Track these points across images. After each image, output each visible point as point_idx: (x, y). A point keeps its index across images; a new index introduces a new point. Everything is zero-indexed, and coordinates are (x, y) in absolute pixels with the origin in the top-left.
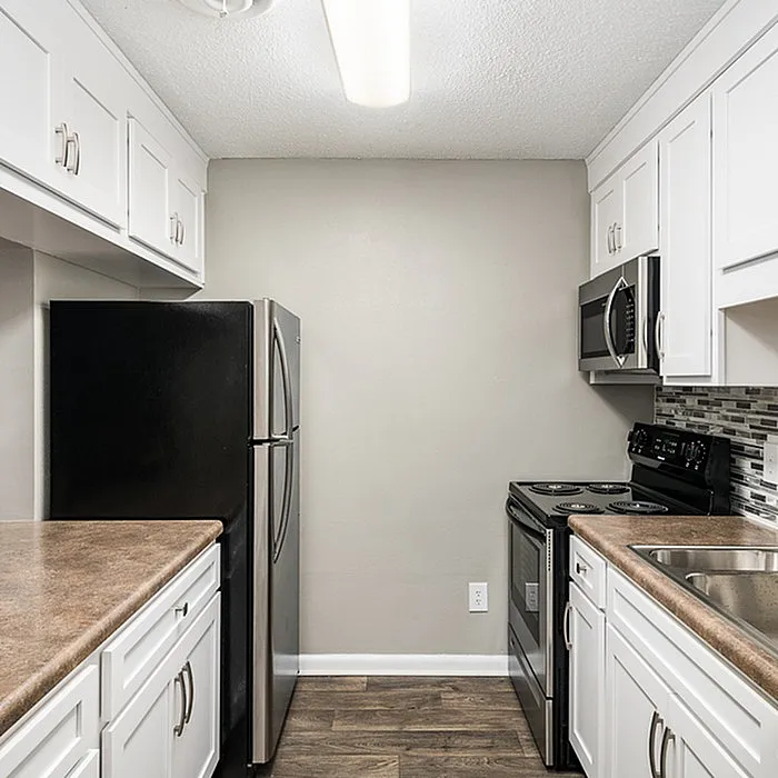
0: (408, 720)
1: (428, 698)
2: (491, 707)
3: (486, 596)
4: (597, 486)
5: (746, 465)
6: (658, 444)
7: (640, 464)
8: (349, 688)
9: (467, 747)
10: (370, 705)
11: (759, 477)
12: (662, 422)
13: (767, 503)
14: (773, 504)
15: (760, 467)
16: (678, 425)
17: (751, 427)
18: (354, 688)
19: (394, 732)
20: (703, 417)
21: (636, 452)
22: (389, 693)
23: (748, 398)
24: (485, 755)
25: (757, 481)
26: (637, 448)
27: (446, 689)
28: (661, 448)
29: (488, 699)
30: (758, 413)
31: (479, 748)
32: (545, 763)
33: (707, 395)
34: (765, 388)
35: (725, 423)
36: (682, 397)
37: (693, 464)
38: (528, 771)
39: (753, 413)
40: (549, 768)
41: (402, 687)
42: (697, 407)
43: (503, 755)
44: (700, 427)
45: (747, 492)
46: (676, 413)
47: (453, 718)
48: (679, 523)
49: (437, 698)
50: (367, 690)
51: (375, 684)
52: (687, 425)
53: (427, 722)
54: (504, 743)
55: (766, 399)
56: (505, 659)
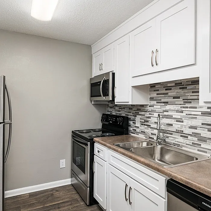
0: (45, 203)
1: (50, 195)
2: (69, 193)
3: (65, 163)
4: (95, 130)
5: (131, 123)
6: (110, 118)
7: (104, 124)
8: (24, 198)
9: (65, 206)
10: (32, 202)
11: (135, 125)
12: (109, 113)
13: (137, 131)
14: (138, 131)
15: (135, 123)
16: (113, 114)
17: (133, 114)
18: (25, 198)
19: (42, 208)
20: (120, 112)
21: (103, 121)
22: (37, 197)
23: (132, 107)
24: (70, 207)
25: (134, 126)
26: (104, 120)
27: (54, 191)
28: (111, 120)
29: (67, 192)
30: (134, 110)
31: (68, 205)
32: (87, 205)
33: (121, 106)
34: (136, 105)
35: (126, 113)
36: (114, 107)
37: (120, 123)
38: (83, 208)
39: (133, 111)
40: (88, 206)
41: (41, 194)
42: (118, 109)
43: (75, 205)
44: (119, 114)
45: (131, 129)
46: (113, 111)
47: (59, 199)
48: (119, 137)
49: (52, 195)
50: (30, 197)
51: (32, 195)
52: (116, 114)
53: (52, 202)
54: (74, 202)
55: (136, 107)
56: (70, 179)
